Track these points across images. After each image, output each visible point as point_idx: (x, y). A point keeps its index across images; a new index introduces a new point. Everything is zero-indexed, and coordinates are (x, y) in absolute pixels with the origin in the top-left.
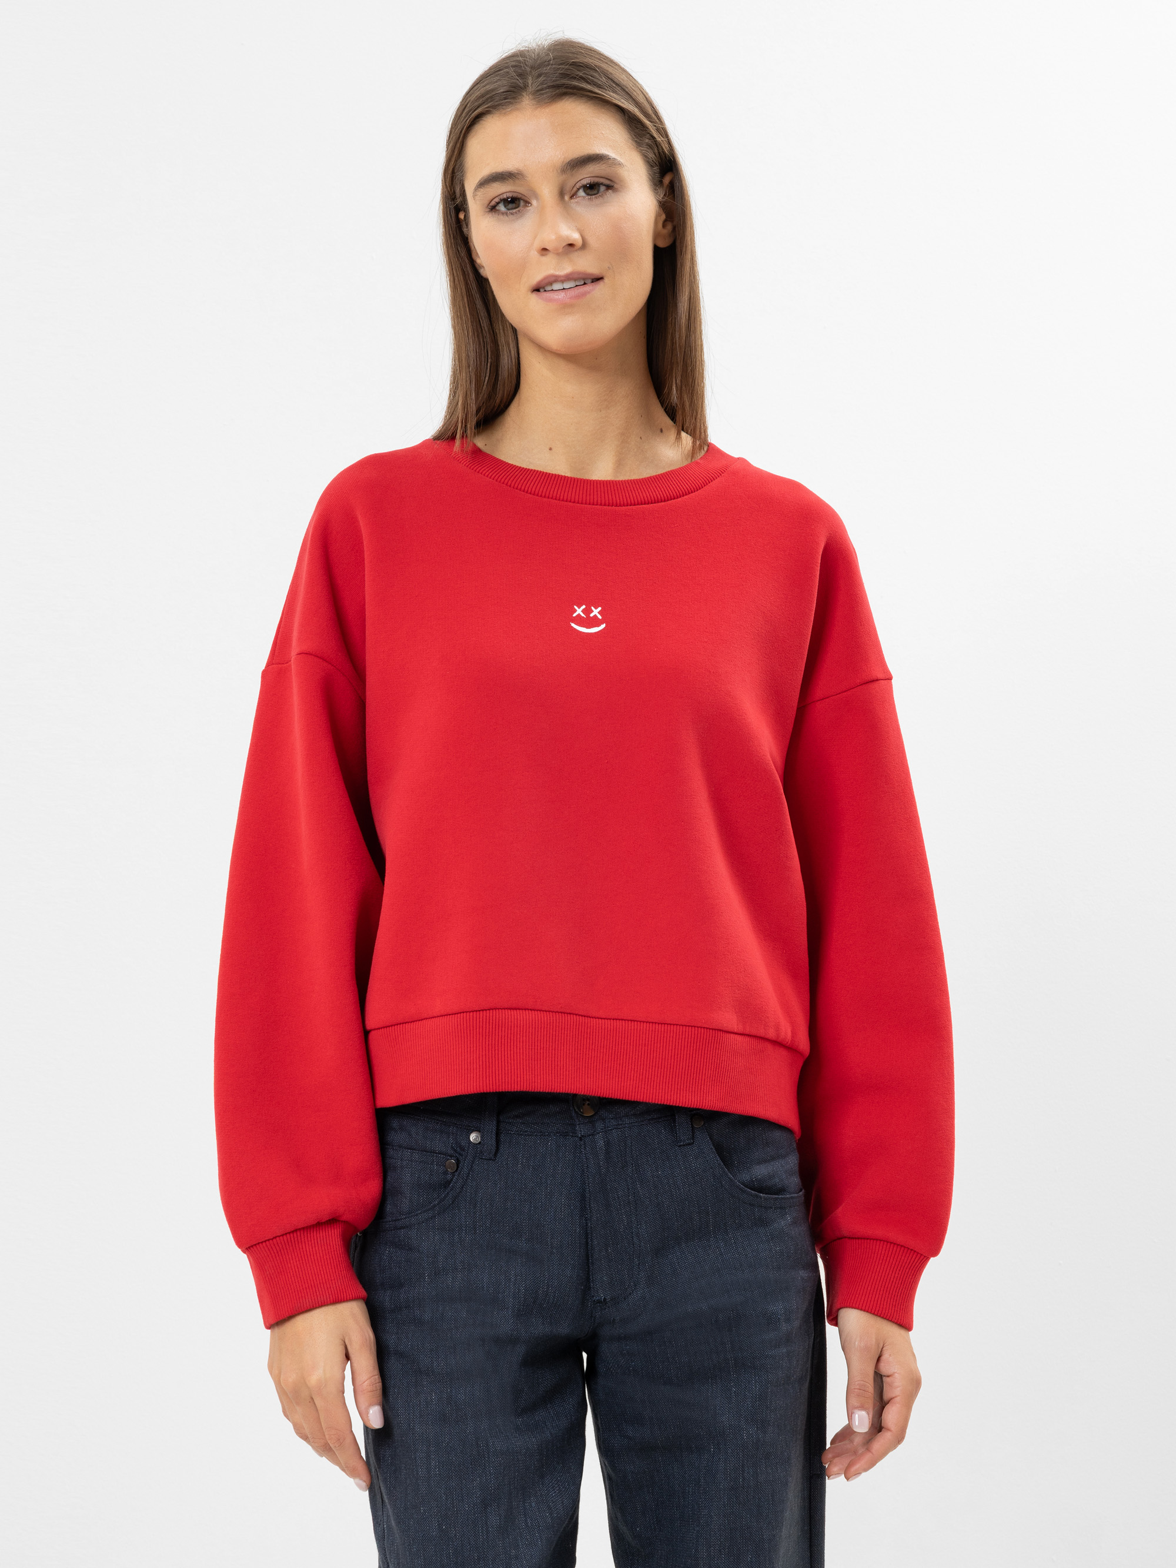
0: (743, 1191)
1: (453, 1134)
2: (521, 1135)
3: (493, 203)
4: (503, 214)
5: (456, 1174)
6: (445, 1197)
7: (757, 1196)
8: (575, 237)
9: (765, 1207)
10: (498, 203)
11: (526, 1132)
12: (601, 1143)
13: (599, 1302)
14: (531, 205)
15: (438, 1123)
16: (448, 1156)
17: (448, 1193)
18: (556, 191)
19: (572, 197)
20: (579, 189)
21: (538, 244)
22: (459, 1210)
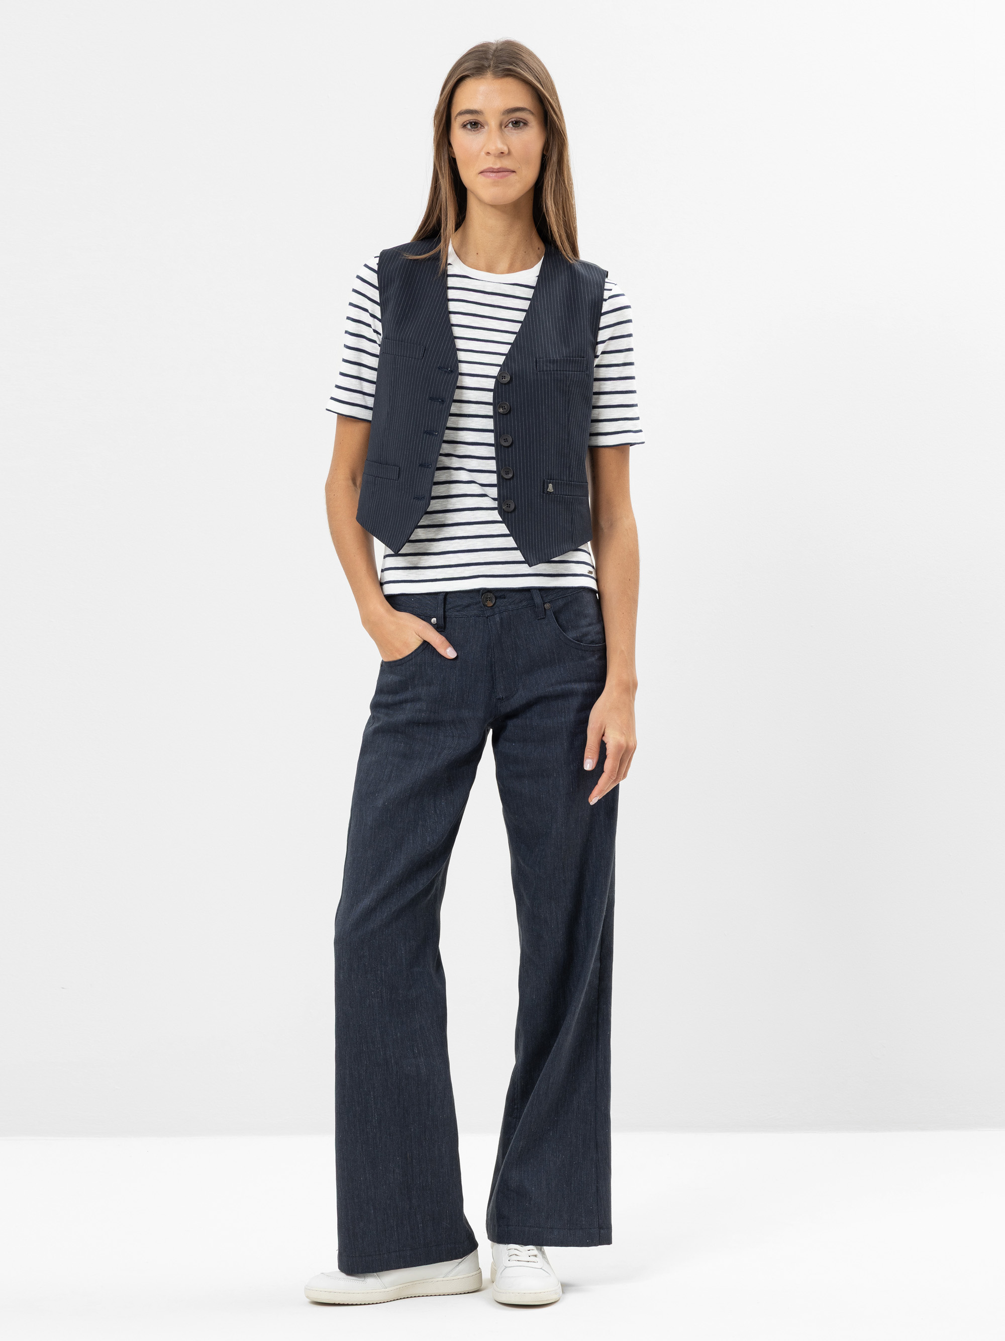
0: (572, 642)
3: (465, 123)
4: (469, 130)
7: (579, 644)
8: (505, 149)
9: (585, 651)
10: (468, 124)
12: (498, 619)
13: (499, 699)
14: (484, 128)
18: (498, 123)
19: (505, 127)
20: (510, 123)
21: (485, 150)
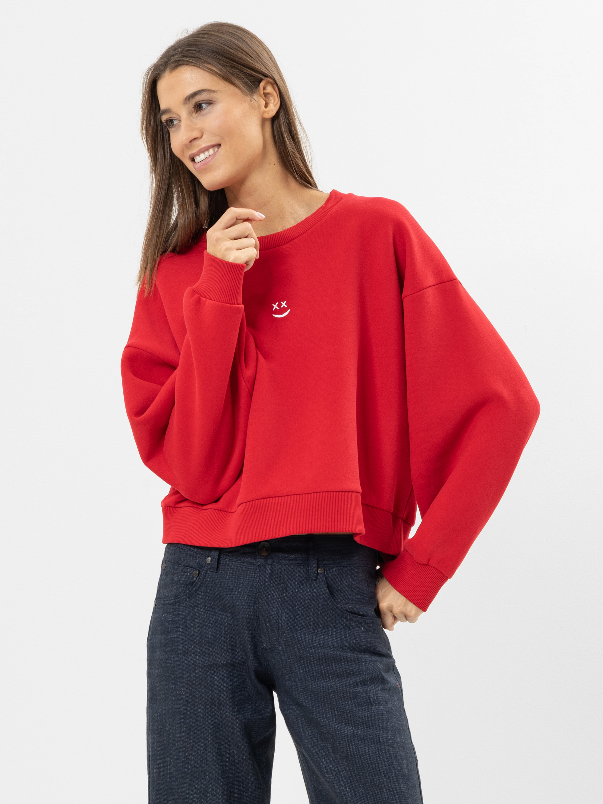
1: (199, 558)
2: (231, 561)
5: (198, 578)
6: (192, 589)
11: (233, 560)
15: (192, 552)
16: (195, 569)
17: (193, 587)
22: (198, 596)
